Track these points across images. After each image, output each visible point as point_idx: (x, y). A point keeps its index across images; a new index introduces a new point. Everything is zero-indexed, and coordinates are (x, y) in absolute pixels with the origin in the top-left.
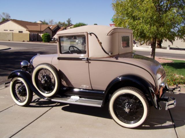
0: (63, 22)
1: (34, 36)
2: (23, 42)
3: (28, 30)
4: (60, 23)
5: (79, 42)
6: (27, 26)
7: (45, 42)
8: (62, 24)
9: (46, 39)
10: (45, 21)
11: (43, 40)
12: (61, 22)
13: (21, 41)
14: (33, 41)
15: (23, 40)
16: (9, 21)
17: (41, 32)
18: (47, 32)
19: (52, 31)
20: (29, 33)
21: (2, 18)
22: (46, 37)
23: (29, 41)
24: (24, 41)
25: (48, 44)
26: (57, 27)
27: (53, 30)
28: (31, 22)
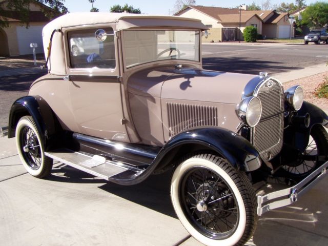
0: (289, 4)
1: (230, 31)
2: (211, 42)
3: (220, 22)
4: (283, 5)
5: (310, 40)
6: (220, 16)
7: (248, 42)
8: (287, 8)
9: (249, 36)
10: (254, 5)
11: (245, 39)
12: (286, 3)
13: (209, 42)
14: (227, 41)
15: (211, 40)
16: (191, 8)
17: (240, 24)
18: (253, 25)
19: (263, 23)
20: (221, 26)
21: (183, 4)
22: (249, 32)
23: (221, 41)
24: (213, 42)
25: (253, 44)
26: (273, 14)
27: (265, 21)
28: (226, 9)
